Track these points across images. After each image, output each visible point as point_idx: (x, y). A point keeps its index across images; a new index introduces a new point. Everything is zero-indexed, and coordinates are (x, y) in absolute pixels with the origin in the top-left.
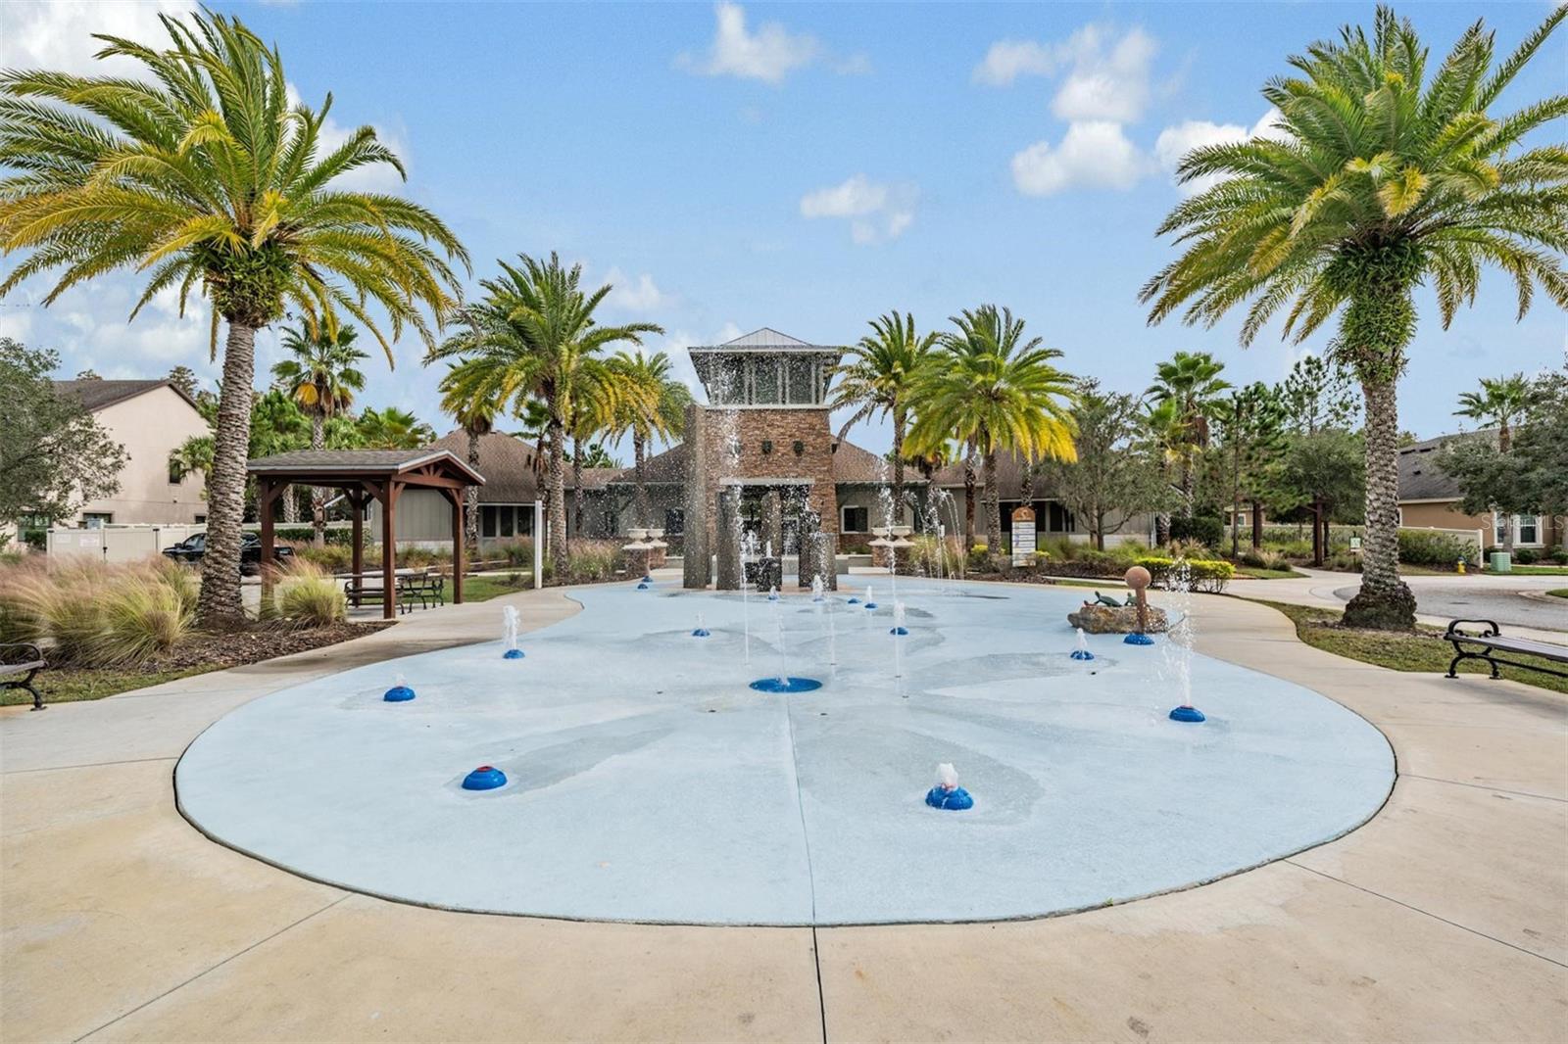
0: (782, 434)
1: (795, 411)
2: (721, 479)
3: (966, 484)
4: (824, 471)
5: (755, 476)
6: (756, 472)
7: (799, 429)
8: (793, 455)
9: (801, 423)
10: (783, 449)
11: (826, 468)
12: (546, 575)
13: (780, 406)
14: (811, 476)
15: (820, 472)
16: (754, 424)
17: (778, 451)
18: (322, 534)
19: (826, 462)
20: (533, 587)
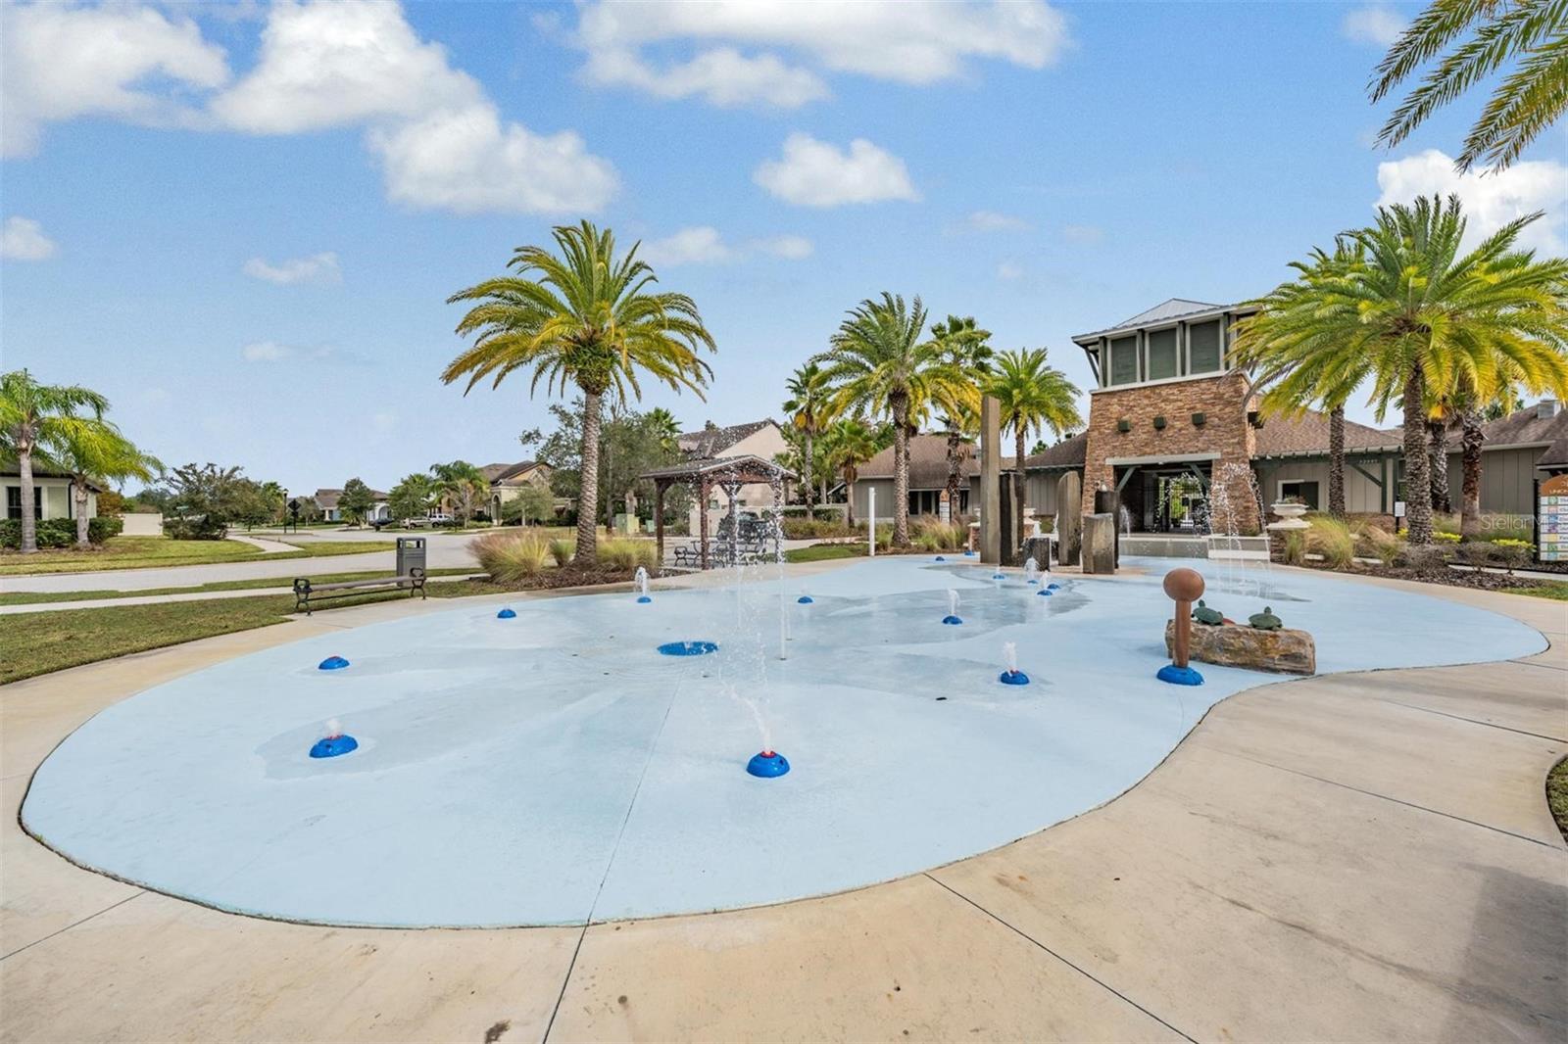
0: (1180, 408)
1: (1198, 381)
2: (1107, 460)
3: (1464, 446)
4: (1233, 443)
5: (1144, 454)
6: (1148, 450)
7: (1201, 401)
8: (1193, 429)
9: (1202, 394)
10: (1179, 424)
11: (1236, 440)
12: (877, 548)
13: (1179, 379)
14: (1216, 450)
15: (1228, 445)
16: (1146, 402)
17: (1173, 426)
18: (811, 513)
19: (1236, 433)
20: (868, 555)
